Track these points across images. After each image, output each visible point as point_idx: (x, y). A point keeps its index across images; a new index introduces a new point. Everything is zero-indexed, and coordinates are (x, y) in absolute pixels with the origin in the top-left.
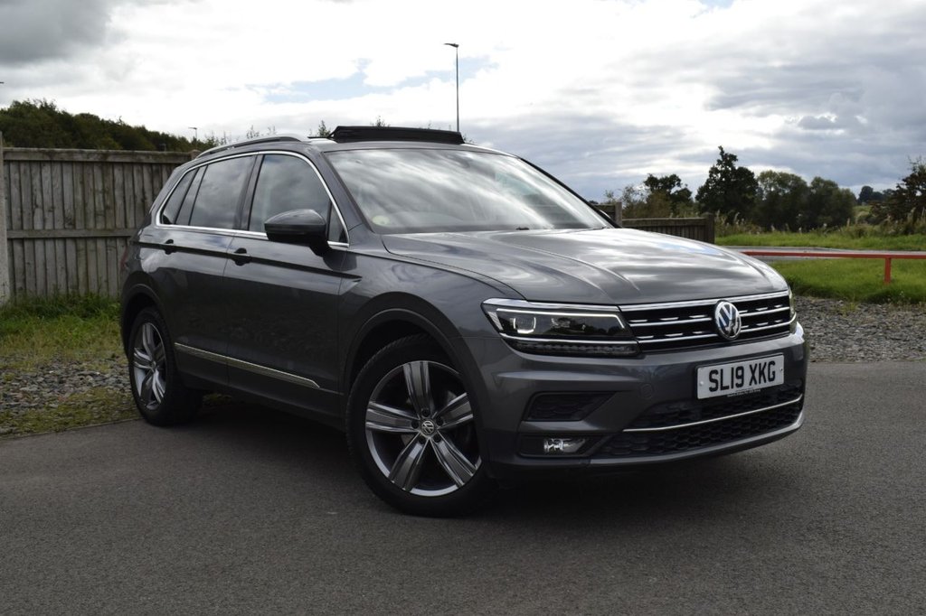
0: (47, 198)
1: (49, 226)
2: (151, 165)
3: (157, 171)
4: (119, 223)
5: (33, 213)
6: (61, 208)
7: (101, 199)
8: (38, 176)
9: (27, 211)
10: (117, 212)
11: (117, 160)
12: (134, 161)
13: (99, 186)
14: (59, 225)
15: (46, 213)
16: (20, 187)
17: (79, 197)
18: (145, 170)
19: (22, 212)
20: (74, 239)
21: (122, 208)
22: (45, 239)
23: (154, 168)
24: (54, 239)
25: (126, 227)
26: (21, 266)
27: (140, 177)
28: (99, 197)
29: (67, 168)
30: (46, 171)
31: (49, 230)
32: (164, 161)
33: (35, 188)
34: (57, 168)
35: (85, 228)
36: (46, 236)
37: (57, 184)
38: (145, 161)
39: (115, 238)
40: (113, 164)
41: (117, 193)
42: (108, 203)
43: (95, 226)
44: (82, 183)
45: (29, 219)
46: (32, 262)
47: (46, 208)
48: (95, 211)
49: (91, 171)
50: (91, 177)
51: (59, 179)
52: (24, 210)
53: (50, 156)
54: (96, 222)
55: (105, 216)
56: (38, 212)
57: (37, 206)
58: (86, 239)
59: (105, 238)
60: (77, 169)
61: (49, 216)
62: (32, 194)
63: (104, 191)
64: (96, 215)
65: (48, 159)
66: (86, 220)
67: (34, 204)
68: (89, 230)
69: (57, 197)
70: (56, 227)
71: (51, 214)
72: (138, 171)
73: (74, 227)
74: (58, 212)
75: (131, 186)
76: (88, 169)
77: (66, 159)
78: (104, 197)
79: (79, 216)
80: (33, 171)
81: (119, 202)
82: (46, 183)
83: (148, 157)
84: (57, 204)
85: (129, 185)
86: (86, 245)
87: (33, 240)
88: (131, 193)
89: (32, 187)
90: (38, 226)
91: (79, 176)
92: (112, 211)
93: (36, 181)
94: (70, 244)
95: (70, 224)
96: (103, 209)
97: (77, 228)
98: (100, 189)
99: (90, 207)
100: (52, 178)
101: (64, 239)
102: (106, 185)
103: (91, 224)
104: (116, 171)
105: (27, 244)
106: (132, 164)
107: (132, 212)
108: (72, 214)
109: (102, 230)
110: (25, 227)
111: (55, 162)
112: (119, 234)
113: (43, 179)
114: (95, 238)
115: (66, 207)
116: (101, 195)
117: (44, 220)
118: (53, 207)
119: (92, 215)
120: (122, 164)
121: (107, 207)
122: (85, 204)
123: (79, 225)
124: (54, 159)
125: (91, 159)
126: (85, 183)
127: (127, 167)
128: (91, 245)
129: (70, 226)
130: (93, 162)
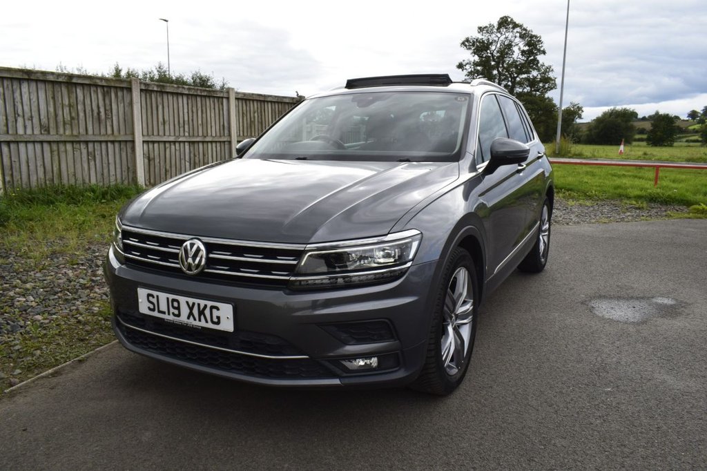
0: (26, 108)
1: (29, 131)
2: (103, 87)
3: (107, 92)
4: (82, 131)
5: (16, 121)
6: (38, 117)
7: (68, 111)
8: (18, 91)
9: (11, 119)
10: (80, 122)
11: (80, 81)
12: (91, 83)
13: (66, 102)
14: (37, 131)
15: (27, 122)
16: (5, 99)
17: (51, 109)
18: (99, 91)
19: (7, 119)
20: (49, 142)
21: (84, 119)
22: (26, 142)
23: (105, 89)
24: (34, 142)
25: (87, 133)
26: (9, 164)
27: (96, 96)
28: (66, 110)
29: (41, 86)
30: (25, 86)
31: (30, 135)
32: (113, 84)
33: (16, 100)
34: (33, 85)
35: (57, 134)
36: (28, 140)
37: (34, 99)
38: (100, 84)
39: (79, 142)
40: (76, 84)
41: (80, 107)
42: (73, 115)
43: (65, 133)
44: (53, 98)
45: (13, 126)
46: (17, 160)
47: (26, 117)
48: (64, 121)
49: (59, 89)
50: (60, 93)
51: (35, 94)
52: (9, 118)
53: (28, 75)
54: (65, 130)
55: (71, 125)
56: (20, 120)
57: (19, 115)
58: (58, 142)
59: (72, 142)
60: (49, 87)
61: (28, 124)
62: (14, 105)
63: (70, 106)
64: (64, 124)
65: (27, 77)
66: (57, 127)
67: (16, 114)
68: (61, 135)
69: (34, 108)
70: (35, 133)
71: (30, 122)
72: (94, 91)
73: (49, 133)
74: (36, 120)
75: (89, 102)
76: (57, 87)
77: (41, 79)
78: (70, 110)
79: (52, 125)
80: (14, 87)
81: (81, 114)
82: (25, 97)
83: (102, 81)
84: (35, 114)
85: (88, 102)
86: (58, 147)
87: (17, 142)
88: (90, 108)
89: (14, 99)
90: (21, 131)
91: (51, 93)
92: (76, 122)
93: (17, 95)
94: (46, 146)
95: (45, 130)
96: (69, 119)
97: (51, 133)
98: (67, 103)
99: (60, 118)
100: (29, 93)
101: (42, 142)
102: (71, 101)
103: (61, 131)
104: (78, 90)
105: (12, 146)
106: (89, 85)
107: (91, 122)
108: (47, 122)
109: (70, 136)
110: (10, 132)
111: (32, 80)
112: (83, 139)
113: (23, 93)
114: (65, 142)
115: (42, 117)
116: (68, 108)
117: (25, 127)
118: (32, 117)
119: (62, 123)
120: (82, 85)
121: (72, 118)
122: (56, 115)
123: (52, 131)
124: (32, 78)
125: (60, 80)
126: (56, 98)
127: (86, 88)
128: (62, 147)
129: (46, 132)
130: (60, 82)
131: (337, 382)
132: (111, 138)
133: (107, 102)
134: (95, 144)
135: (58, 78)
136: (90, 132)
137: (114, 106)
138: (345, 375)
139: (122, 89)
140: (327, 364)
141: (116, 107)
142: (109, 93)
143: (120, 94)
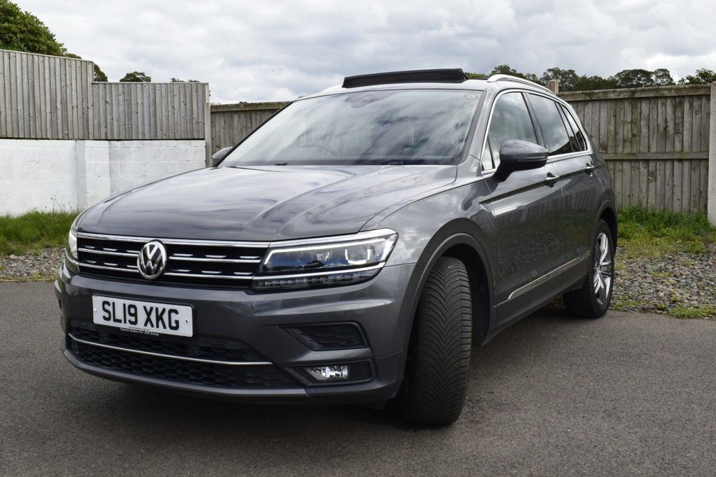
2: (673, 97)
4: (643, 148)
6: (596, 137)
7: (630, 129)
10: (642, 139)
11: (643, 96)
12: (659, 95)
17: (612, 128)
18: (668, 102)
21: (647, 135)
23: (677, 100)
25: (649, 151)
27: (664, 109)
29: (604, 105)
30: (588, 108)
32: (685, 94)
34: (597, 105)
35: (615, 152)
37: (596, 118)
38: (670, 95)
39: (639, 161)
40: (641, 99)
41: (643, 123)
42: (635, 132)
43: (623, 151)
44: (614, 116)
48: (624, 139)
49: (622, 106)
50: (622, 111)
51: (598, 113)
53: (591, 97)
54: (624, 148)
55: (631, 143)
58: (615, 161)
59: (630, 161)
60: (611, 105)
63: (632, 122)
64: (624, 141)
65: (589, 99)
66: (616, 146)
68: (618, 154)
72: (663, 104)
73: (607, 153)
75: (655, 117)
76: (619, 104)
77: (602, 98)
78: (631, 127)
79: (610, 144)
81: (644, 130)
82: (586, 118)
83: (670, 91)
85: (653, 117)
86: (615, 165)
88: (655, 123)
91: (613, 111)
92: (638, 138)
95: (603, 149)
96: (630, 136)
97: (609, 152)
98: (629, 120)
99: (620, 136)
102: (634, 117)
103: (620, 150)
104: (643, 105)
107: (655, 139)
108: (606, 140)
109: (628, 154)
111: (595, 101)
112: (642, 157)
114: (622, 161)
115: (601, 137)
116: (629, 125)
118: (592, 136)
119: (621, 142)
120: (648, 98)
121: (633, 135)
122: (616, 133)
123: (610, 150)
124: (594, 98)
125: (622, 96)
126: (617, 116)
127: (652, 101)
128: (619, 166)
129: (604, 151)
130: (624, 99)
131: (302, 392)
132: (678, 156)
133: (679, 114)
134: (658, 163)
135: (619, 95)
136: (653, 149)
137: (687, 119)
138: (311, 384)
139: (700, 97)
140: (291, 371)
141: (690, 119)
142: (681, 104)
143: (696, 103)
